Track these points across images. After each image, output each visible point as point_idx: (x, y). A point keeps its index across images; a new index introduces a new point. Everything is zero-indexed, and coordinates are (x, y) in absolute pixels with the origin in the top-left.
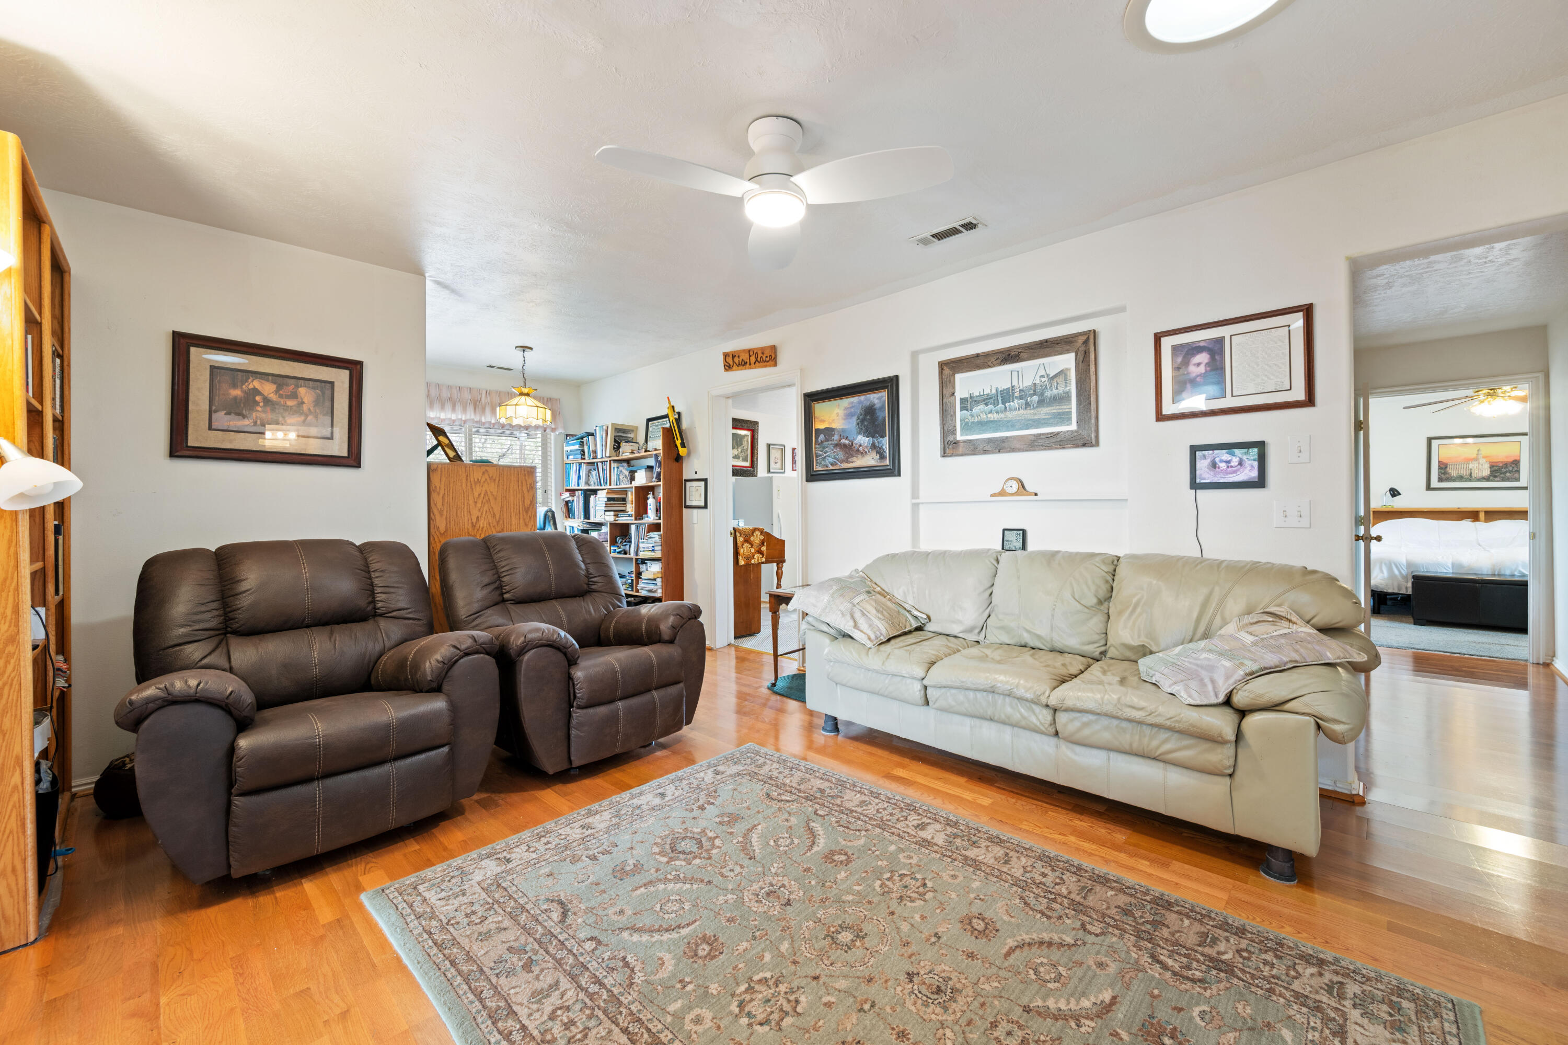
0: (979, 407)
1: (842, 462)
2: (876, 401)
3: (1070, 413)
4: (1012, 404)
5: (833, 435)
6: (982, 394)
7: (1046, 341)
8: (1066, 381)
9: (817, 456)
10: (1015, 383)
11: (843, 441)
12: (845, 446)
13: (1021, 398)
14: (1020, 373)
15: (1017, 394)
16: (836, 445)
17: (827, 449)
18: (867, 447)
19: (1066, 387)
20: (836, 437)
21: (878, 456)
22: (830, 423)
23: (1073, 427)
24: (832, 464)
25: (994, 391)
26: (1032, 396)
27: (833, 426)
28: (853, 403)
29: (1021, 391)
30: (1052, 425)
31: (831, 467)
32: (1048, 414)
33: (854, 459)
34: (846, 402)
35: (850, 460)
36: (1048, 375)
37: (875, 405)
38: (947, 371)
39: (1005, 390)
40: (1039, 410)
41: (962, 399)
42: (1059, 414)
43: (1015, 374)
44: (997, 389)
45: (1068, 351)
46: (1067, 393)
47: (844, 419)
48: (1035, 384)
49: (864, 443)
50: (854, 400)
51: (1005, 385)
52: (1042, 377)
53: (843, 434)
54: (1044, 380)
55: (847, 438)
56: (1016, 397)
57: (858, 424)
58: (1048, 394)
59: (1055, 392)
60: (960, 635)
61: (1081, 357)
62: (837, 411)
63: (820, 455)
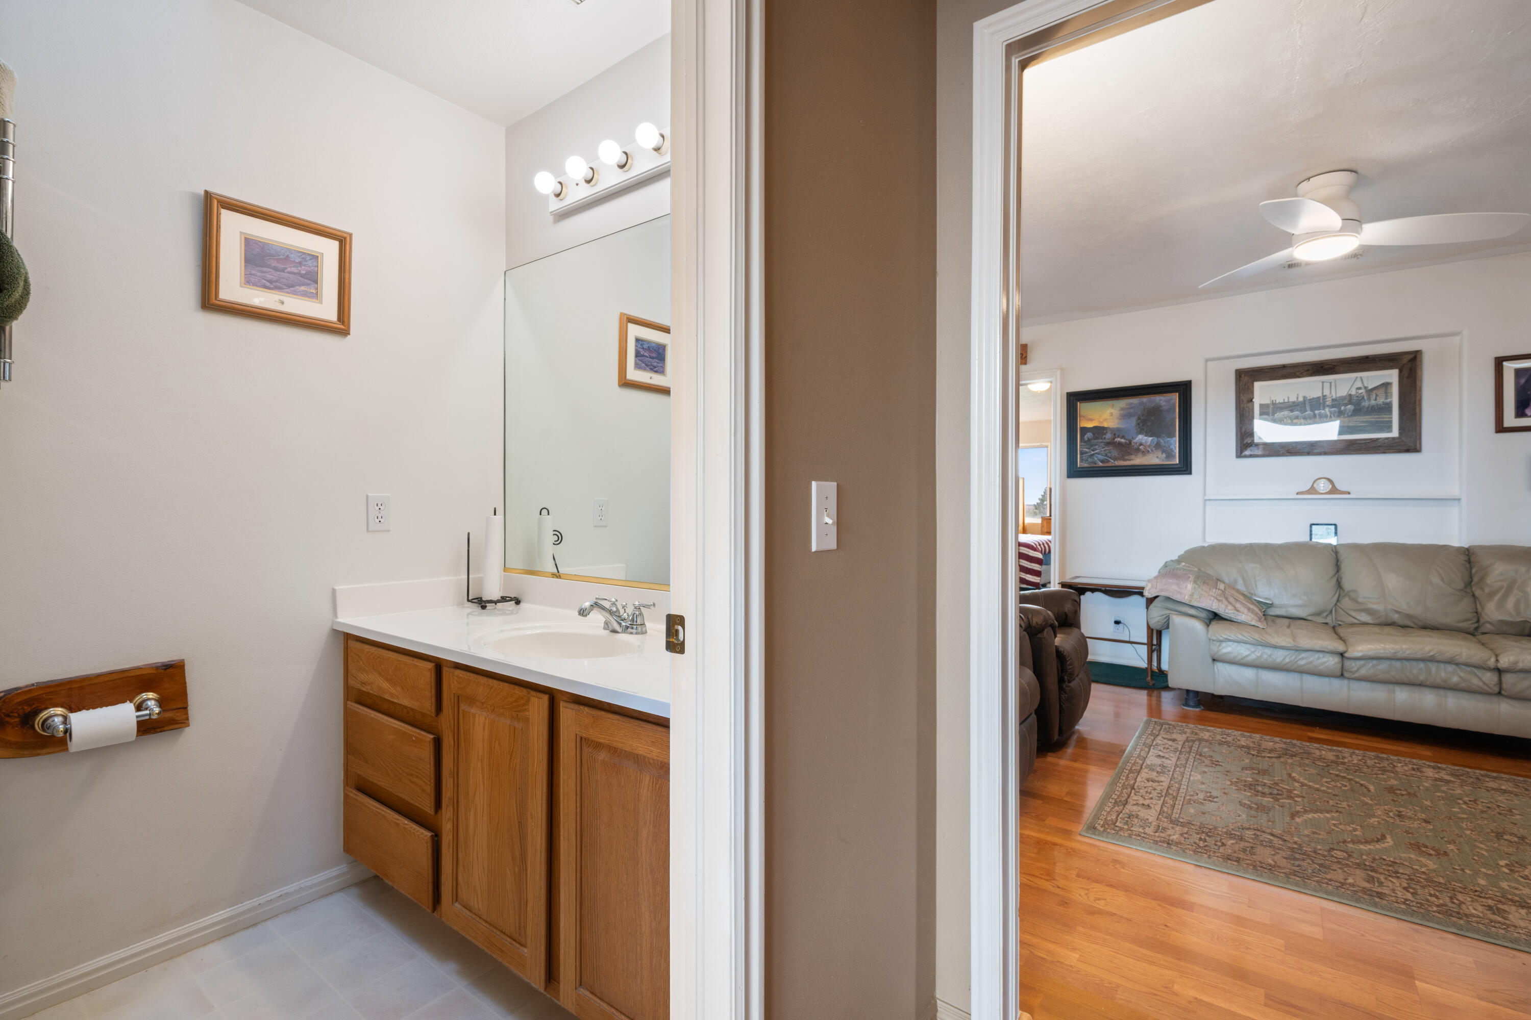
0: (1282, 413)
1: (1115, 459)
2: (1163, 403)
3: (1391, 422)
4: (1323, 411)
5: (1105, 434)
6: (1286, 401)
7: (1367, 357)
8: (1388, 394)
9: (1082, 453)
10: (1327, 392)
11: (1118, 440)
12: (1120, 444)
13: (1333, 406)
14: (1333, 384)
15: (1328, 403)
16: (1108, 444)
17: (1097, 447)
18: (1149, 446)
19: (1386, 398)
20: (1109, 436)
21: (1164, 455)
22: (1100, 422)
23: (1395, 433)
24: (1102, 461)
25: (1301, 399)
26: (1346, 405)
27: (1105, 425)
28: (1132, 404)
29: (1333, 400)
30: (1369, 432)
31: (1101, 464)
32: (1365, 422)
33: (1133, 457)
34: (1123, 403)
35: (1126, 457)
36: (1366, 388)
37: (1161, 406)
38: (1245, 379)
39: (1313, 398)
40: (1355, 418)
41: (1261, 406)
42: (1377, 422)
43: (1327, 385)
44: (1304, 397)
45: (1392, 368)
46: (1388, 404)
47: (1120, 419)
48: (1350, 395)
49: (1146, 442)
50: (1135, 401)
51: (1317, 394)
52: (1359, 388)
53: (1116, 432)
54: (1360, 391)
55: (1123, 437)
56: (1328, 406)
57: (1139, 424)
58: (1366, 404)
59: (1373, 402)
60: (1309, 618)
61: (1406, 372)
62: (1110, 410)
63: (1086, 453)
